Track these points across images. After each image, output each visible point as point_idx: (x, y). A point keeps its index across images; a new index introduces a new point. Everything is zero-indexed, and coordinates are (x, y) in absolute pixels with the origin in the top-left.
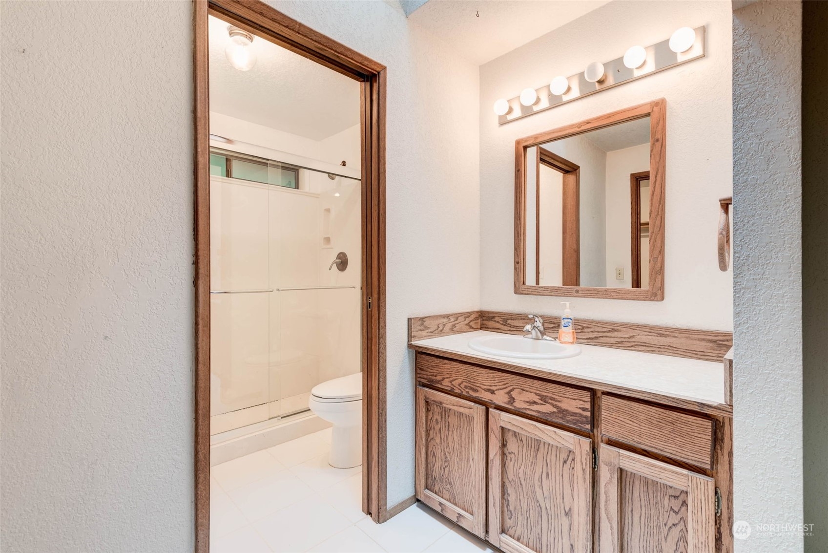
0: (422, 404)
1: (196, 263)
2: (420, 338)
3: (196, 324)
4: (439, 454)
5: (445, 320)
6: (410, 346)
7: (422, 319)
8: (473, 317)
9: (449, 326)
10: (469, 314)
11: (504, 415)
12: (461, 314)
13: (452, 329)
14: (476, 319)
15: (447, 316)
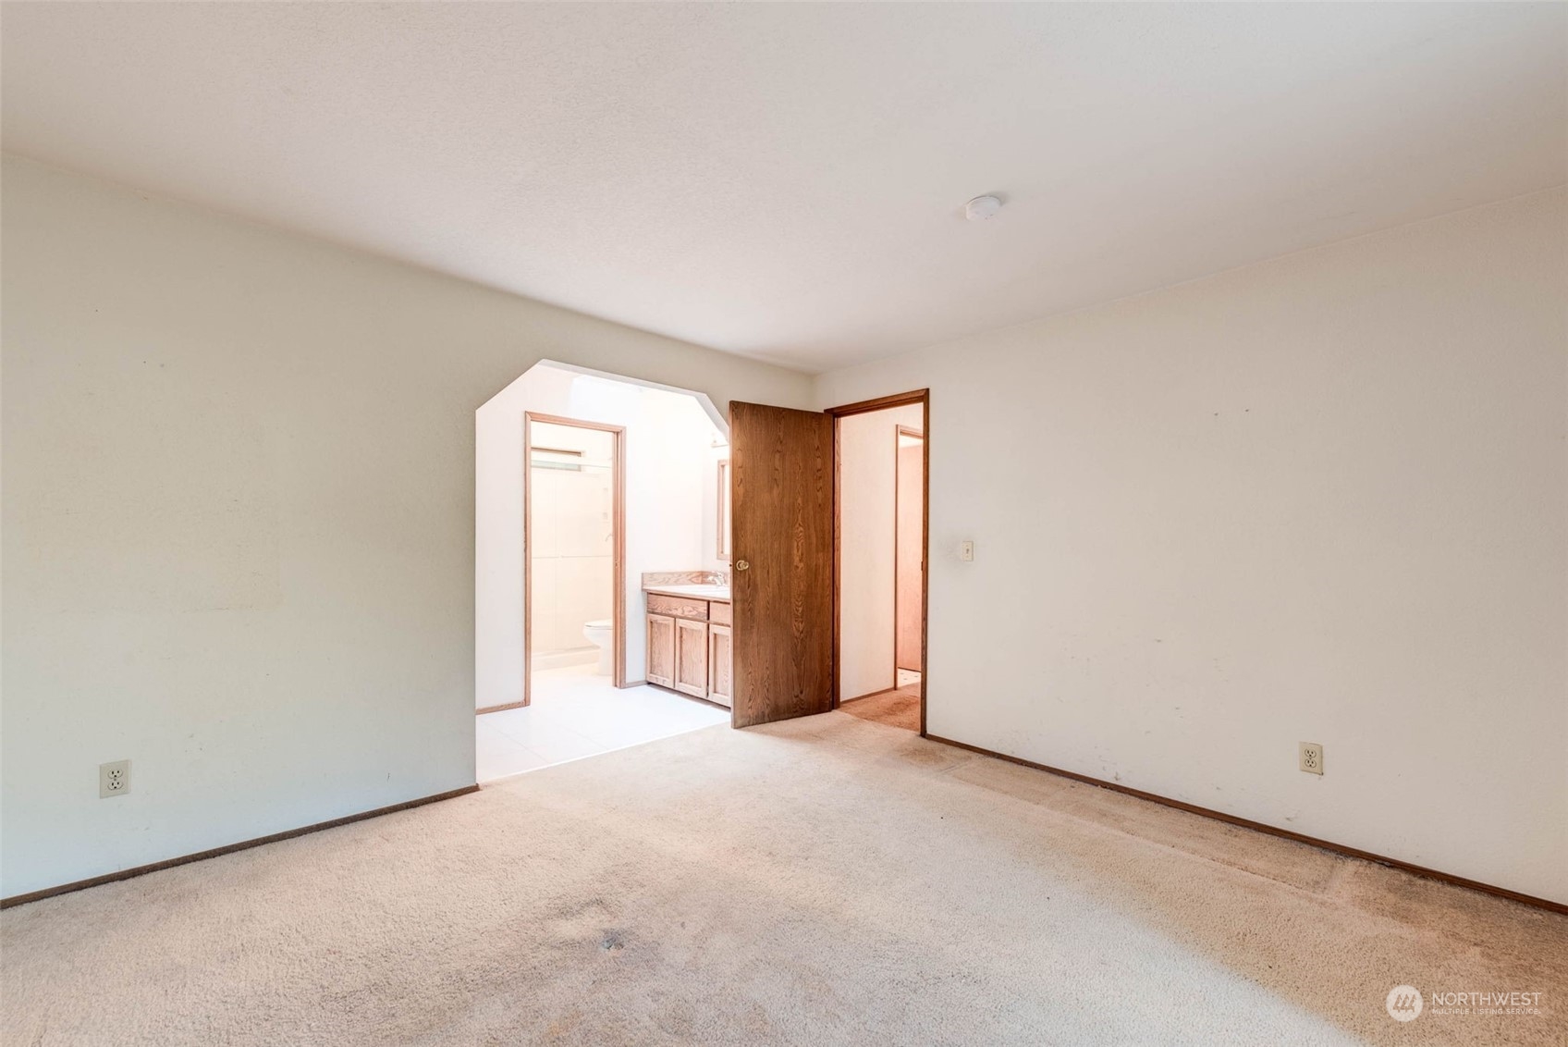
0: (649, 623)
1: (526, 542)
2: (651, 585)
3: (526, 569)
4: (657, 652)
5: (670, 576)
6: (643, 590)
7: (652, 574)
8: (694, 575)
9: (673, 579)
10: (691, 573)
11: (681, 620)
12: (684, 573)
13: (675, 582)
14: (698, 576)
15: (672, 574)
